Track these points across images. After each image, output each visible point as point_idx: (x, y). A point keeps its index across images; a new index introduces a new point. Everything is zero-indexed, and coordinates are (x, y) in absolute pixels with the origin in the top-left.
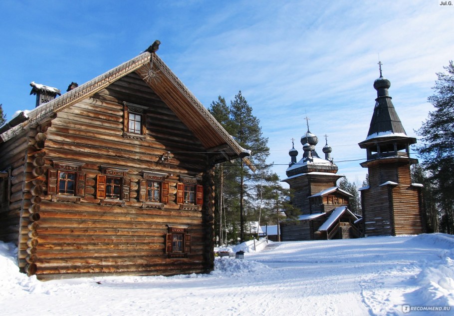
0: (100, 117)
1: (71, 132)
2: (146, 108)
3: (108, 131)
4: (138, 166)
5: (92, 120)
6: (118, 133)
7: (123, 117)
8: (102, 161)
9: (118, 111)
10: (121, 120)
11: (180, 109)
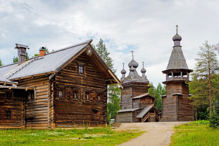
0: (70, 68)
1: (62, 74)
2: (84, 64)
3: (73, 73)
4: (82, 86)
5: (68, 69)
6: (76, 74)
7: (77, 67)
8: (71, 85)
9: (75, 66)
10: (77, 69)
11: (97, 64)
